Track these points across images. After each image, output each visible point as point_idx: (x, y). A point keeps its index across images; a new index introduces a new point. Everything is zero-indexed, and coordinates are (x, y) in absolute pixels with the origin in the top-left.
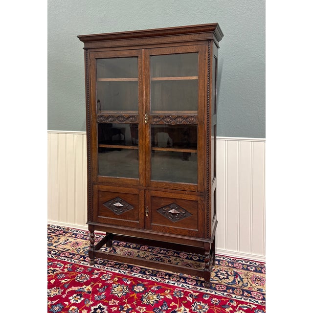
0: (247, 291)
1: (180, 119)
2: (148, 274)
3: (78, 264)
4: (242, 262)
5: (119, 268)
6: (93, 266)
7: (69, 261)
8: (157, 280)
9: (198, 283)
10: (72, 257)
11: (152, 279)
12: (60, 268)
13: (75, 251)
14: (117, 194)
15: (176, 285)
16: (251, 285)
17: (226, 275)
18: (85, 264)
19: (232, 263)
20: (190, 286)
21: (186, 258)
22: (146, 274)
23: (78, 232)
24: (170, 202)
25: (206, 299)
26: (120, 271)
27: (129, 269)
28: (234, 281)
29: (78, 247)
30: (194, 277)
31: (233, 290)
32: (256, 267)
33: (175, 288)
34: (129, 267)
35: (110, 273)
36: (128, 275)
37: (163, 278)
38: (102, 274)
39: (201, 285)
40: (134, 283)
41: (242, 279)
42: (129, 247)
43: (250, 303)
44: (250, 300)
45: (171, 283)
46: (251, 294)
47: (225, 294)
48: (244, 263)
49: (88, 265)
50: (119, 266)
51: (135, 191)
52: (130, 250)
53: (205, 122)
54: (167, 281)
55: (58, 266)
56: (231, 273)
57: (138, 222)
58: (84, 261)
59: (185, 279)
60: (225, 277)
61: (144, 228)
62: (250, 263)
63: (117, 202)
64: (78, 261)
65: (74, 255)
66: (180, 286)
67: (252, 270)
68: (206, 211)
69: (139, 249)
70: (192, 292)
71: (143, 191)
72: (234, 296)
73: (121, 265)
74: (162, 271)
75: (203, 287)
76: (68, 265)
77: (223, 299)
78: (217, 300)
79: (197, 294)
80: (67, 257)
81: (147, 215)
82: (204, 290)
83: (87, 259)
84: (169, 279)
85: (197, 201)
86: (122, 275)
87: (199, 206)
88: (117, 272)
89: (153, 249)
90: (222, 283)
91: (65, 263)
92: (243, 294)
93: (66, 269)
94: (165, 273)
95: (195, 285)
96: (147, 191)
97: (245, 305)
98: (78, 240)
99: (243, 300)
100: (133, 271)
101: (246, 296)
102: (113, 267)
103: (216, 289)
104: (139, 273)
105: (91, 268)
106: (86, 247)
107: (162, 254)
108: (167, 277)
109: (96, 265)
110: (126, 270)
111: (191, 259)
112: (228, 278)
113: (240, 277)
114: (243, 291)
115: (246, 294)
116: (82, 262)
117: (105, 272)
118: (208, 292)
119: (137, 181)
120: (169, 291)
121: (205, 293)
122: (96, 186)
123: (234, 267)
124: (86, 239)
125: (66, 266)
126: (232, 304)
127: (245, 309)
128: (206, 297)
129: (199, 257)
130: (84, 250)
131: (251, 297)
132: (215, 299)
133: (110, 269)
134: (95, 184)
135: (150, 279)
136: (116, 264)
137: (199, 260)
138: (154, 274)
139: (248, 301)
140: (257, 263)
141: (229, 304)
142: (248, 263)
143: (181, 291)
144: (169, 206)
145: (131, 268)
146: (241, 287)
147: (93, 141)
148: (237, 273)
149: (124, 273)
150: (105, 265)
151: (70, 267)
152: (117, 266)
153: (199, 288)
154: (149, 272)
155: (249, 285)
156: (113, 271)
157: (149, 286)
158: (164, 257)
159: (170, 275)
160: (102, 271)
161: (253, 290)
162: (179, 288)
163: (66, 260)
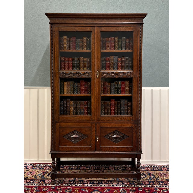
0: (161, 182)
1: (121, 74)
2: (96, 183)
3: (41, 185)
4: (149, 166)
5: (73, 183)
6: (54, 185)
7: (33, 185)
8: (105, 185)
9: (131, 183)
10: (33, 182)
11: (101, 185)
12: (29, 191)
13: (33, 178)
14: (74, 128)
15: (118, 186)
16: (161, 178)
17: (144, 175)
18: (47, 185)
19: (144, 168)
20: (128, 185)
21: (114, 170)
22: (95, 184)
23: (27, 165)
24: (114, 130)
25: (141, 190)
26: (76, 185)
27: (81, 183)
28: (150, 178)
29: (34, 175)
30: (126, 180)
31: (153, 183)
32: (158, 168)
33: (119, 188)
34: (80, 181)
35: (70, 188)
36: (83, 186)
37: (108, 184)
38: (64, 189)
39: (134, 184)
40: (90, 190)
41: (154, 176)
42: (72, 169)
43: (167, 188)
44: (166, 187)
45: (114, 186)
46: (164, 183)
47: (150, 186)
48: (150, 167)
49: (50, 185)
50: (73, 182)
51: (89, 125)
52: (74, 170)
53: (138, 75)
54: (111, 185)
55: (26, 190)
56: (146, 174)
57: (90, 147)
58: (44, 183)
59: (122, 182)
60: (144, 176)
61: (95, 150)
62: (153, 166)
63: (74, 134)
64: (40, 184)
65: (34, 180)
66: (121, 186)
67: (157, 170)
68: (138, 133)
69: (80, 169)
70: (130, 188)
71: (94, 124)
72: (156, 186)
73: (74, 181)
74: (104, 179)
75: (135, 184)
76: (34, 188)
77: (151, 189)
78: (148, 190)
79: (134, 189)
80: (29, 183)
81: (98, 141)
82: (137, 186)
83: (46, 181)
84: (112, 184)
85: (132, 127)
86: (79, 187)
87: (134, 130)
88: (74, 186)
89: (89, 167)
90: (145, 180)
91: (31, 187)
92: (160, 184)
93: (34, 191)
94: (107, 180)
95: (129, 184)
96: (97, 124)
97: (164, 190)
98: (30, 170)
99: (161, 187)
100: (85, 184)
101: (162, 185)
102: (69, 183)
103: (143, 184)
104: (90, 184)
105: (53, 186)
106: (40, 174)
107: (97, 169)
108: (110, 183)
109: (56, 184)
110: (80, 183)
111: (118, 170)
112: (146, 177)
113: (152, 175)
114: (159, 182)
115: (161, 183)
116: (44, 184)
117: (66, 187)
118: (140, 187)
119: (90, 117)
120: (116, 190)
121: (138, 188)
122: (58, 124)
123: (146, 170)
124: (36, 169)
125: (33, 189)
126: (157, 191)
127: (166, 191)
128: (140, 190)
129: (122, 168)
130: (40, 176)
131: (165, 185)
132: (146, 190)
133: (68, 185)
134: (57, 123)
135: (100, 186)
136: (70, 181)
137: (123, 170)
138: (100, 182)
139: (165, 187)
140: (157, 166)
141: (156, 191)
142: (153, 167)
143: (124, 189)
144: (113, 132)
145: (83, 182)
146: (156, 180)
147: (56, 91)
148: (149, 173)
149: (80, 185)
150: (63, 183)
151: (36, 189)
152: (72, 182)
153: (133, 185)
154: (96, 182)
155: (160, 178)
156: (71, 186)
157: (102, 190)
158: (100, 171)
159: (111, 181)
160: (63, 187)
161: (164, 181)
162: (121, 187)
163: (30, 185)
